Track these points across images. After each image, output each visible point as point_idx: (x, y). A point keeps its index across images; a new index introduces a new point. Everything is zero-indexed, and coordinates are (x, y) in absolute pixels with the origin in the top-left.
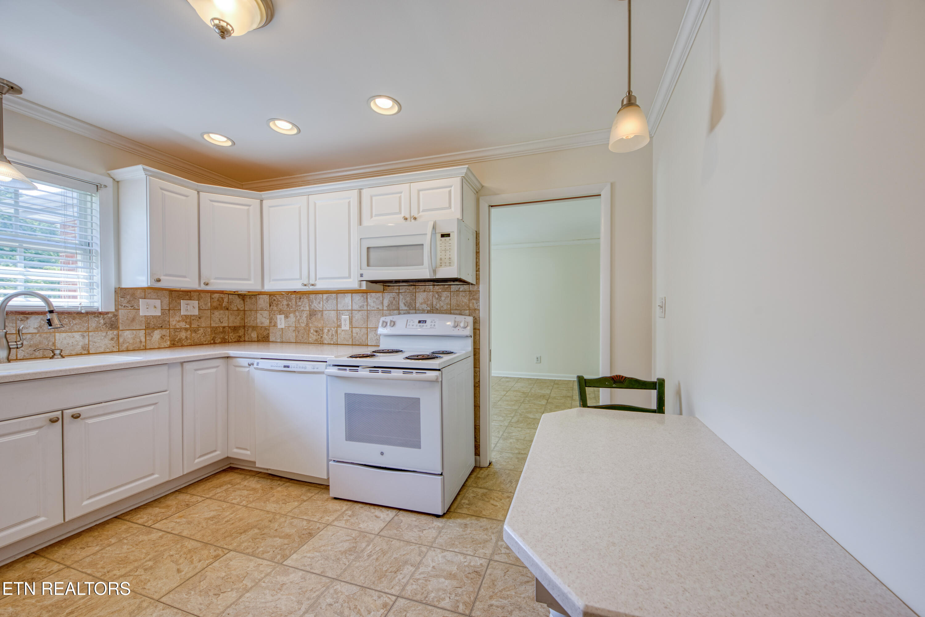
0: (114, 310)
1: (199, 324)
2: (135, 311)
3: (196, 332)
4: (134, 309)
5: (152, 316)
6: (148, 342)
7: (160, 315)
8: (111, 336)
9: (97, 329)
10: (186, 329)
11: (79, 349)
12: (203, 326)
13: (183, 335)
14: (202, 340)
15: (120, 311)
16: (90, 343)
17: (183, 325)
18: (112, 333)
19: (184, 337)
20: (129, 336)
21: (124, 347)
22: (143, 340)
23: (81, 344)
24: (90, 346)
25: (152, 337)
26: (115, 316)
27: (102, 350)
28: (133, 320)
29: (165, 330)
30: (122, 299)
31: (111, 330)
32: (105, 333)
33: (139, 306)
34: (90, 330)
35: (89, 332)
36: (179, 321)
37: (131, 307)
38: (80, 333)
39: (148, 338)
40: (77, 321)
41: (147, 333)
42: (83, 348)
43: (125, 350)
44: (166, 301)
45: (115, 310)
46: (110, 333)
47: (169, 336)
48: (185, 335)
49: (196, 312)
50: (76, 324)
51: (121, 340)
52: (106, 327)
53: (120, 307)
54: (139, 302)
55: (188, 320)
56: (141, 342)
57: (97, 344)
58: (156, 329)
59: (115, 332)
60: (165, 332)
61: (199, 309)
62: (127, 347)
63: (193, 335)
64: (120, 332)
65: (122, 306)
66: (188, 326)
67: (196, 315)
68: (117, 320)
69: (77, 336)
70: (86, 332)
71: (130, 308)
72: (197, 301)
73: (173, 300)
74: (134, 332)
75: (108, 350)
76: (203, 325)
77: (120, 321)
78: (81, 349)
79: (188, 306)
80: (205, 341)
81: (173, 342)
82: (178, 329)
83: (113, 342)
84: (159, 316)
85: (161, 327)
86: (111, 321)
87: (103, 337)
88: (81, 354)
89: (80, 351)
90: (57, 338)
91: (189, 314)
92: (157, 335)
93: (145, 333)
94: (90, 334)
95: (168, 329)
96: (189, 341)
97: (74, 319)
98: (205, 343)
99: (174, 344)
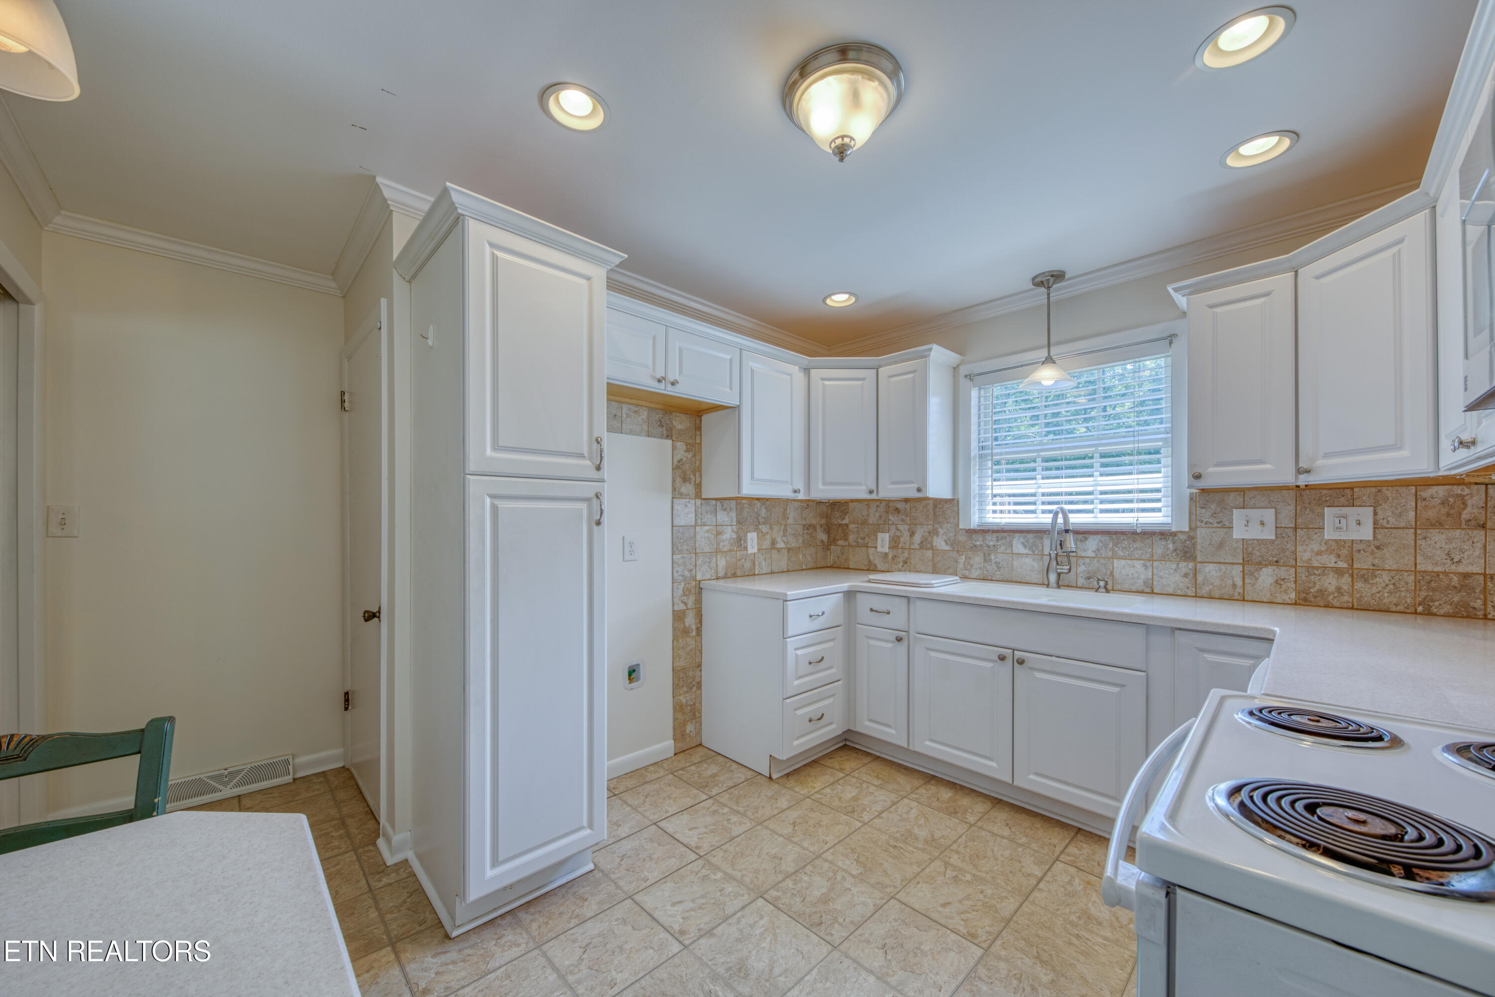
0: (1187, 529)
1: (1376, 562)
2: (1225, 530)
3: (1366, 581)
4: (1223, 527)
5: (1258, 540)
6: (1248, 588)
7: (1273, 537)
8: (1184, 570)
9: (1164, 558)
10: (1339, 572)
11: (1139, 585)
12: (1387, 567)
13: (1330, 582)
14: (1386, 601)
15: (1198, 530)
16: (1154, 577)
17: (1330, 560)
18: (1186, 566)
19: (1332, 588)
20: (1214, 573)
21: (1205, 590)
22: (1239, 583)
23: (1143, 577)
24: (1155, 583)
25: (1257, 579)
26: (1191, 538)
27: (1171, 591)
28: (1221, 545)
29: (1284, 568)
30: (1203, 511)
31: (1185, 561)
32: (1175, 565)
33: (1232, 522)
34: (1154, 558)
35: (1153, 561)
36: (1319, 553)
37: (1218, 523)
38: (1141, 562)
39: (1247, 581)
40: (1138, 544)
41: (1246, 572)
42: (1145, 583)
43: (1206, 596)
44: (1288, 511)
45: (1190, 528)
46: (1183, 565)
47: (1295, 582)
48: (1335, 583)
49: (1366, 533)
50: (1136, 548)
51: (1200, 579)
52: (1177, 555)
53: (1199, 524)
54: (1232, 515)
55: (1345, 552)
56: (1234, 586)
57: (1163, 580)
58: (1266, 566)
59: (1191, 565)
60: (1287, 573)
61: (1376, 526)
62: (1210, 591)
63: (1359, 585)
64: (1199, 566)
65: (1202, 522)
66: (1342, 565)
67: (1369, 541)
68: (1193, 544)
69: (1138, 564)
70: (1149, 560)
71: (1216, 525)
72: (1371, 509)
73: (1306, 508)
74: (1222, 567)
75: (1179, 592)
76: (1390, 564)
77: (1199, 547)
78: (1142, 584)
79: (1343, 521)
80: (1396, 605)
81: (1303, 595)
82: (1317, 568)
83: (1187, 580)
84: (1272, 542)
85: (1277, 562)
86: (1185, 546)
87: (1172, 571)
88: (1142, 592)
89: (1142, 588)
90: (1115, 565)
91: (1344, 536)
92: (1267, 577)
93: (1243, 571)
94: (1155, 564)
95: (1292, 566)
96: (1346, 598)
97: (1134, 542)
98: (1394, 609)
99: (1305, 600)
